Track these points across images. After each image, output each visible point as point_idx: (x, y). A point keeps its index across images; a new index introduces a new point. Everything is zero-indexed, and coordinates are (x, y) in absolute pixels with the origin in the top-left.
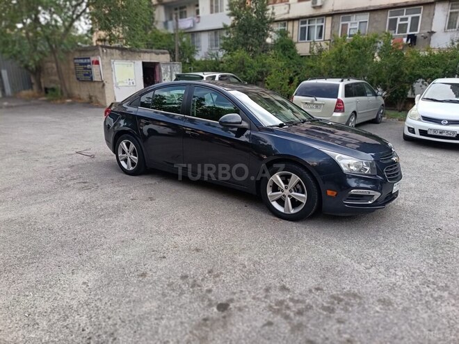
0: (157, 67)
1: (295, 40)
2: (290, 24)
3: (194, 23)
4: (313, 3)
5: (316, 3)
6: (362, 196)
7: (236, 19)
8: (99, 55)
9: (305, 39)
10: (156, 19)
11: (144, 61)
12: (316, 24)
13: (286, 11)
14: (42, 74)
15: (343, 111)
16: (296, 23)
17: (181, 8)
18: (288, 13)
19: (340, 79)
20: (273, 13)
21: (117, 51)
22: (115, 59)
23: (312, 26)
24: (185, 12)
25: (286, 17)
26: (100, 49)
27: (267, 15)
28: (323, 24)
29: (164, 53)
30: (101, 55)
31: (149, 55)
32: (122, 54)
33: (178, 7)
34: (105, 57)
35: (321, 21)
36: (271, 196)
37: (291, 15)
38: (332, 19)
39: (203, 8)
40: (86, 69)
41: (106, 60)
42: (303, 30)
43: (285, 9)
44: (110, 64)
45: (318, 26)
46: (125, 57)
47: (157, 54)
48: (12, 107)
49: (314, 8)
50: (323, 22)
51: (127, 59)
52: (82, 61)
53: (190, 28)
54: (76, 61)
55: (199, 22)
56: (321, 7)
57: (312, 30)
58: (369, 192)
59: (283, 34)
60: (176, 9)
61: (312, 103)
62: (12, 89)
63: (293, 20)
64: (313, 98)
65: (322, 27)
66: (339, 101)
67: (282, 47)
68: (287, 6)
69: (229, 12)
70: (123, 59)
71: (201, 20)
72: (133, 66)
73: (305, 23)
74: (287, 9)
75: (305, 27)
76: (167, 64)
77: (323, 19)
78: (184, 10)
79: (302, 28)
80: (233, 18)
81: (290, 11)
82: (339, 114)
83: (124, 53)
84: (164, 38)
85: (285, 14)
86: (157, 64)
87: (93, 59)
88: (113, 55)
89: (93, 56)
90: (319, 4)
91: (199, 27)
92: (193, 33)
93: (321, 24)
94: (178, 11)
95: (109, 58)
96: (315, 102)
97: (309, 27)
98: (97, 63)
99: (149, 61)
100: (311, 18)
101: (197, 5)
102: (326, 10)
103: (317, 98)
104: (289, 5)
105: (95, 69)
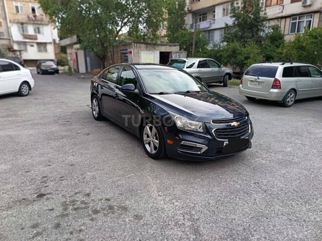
0: (170, 55)
1: (286, 33)
2: (283, 20)
3: (210, 24)
4: (303, 4)
5: (306, 3)
6: (192, 147)
7: (237, 20)
8: (132, 47)
9: (295, 32)
10: (186, 22)
11: (161, 51)
12: (305, 20)
13: (280, 11)
14: (106, 60)
15: (280, 88)
16: (288, 20)
17: (203, 14)
18: (282, 12)
19: (282, 63)
20: (265, 14)
21: (144, 45)
22: (142, 50)
23: (301, 21)
24: (206, 16)
25: (280, 15)
26: (133, 44)
27: (261, 15)
28: (312, 19)
29: (175, 46)
30: (133, 47)
31: (165, 47)
32: (147, 47)
33: (202, 13)
34: (135, 49)
35: (310, 17)
36: (146, 140)
37: (284, 14)
38: (320, 15)
39: (218, 13)
40: (125, 56)
41: (136, 50)
42: (294, 25)
43: (280, 9)
44: (138, 53)
45: (307, 21)
46: (148, 49)
47: (170, 46)
48: (85, 78)
49: (304, 7)
50: (311, 18)
51: (150, 50)
52: (124, 52)
53: (208, 27)
54: (121, 52)
55: (214, 23)
56: (310, 6)
57: (301, 24)
58: (196, 145)
59: (276, 28)
60: (200, 15)
61: (255, 81)
62: (91, 68)
63: (285, 17)
64: (256, 77)
65: (310, 21)
66: (276, 80)
67: (271, 38)
68: (281, 7)
69: (232, 14)
70: (147, 50)
71: (216, 21)
72: (153, 54)
73: (296, 19)
74: (282, 9)
75: (296, 23)
76: (177, 52)
77: (312, 15)
78: (205, 16)
79: (293, 23)
80: (234, 19)
81: (284, 11)
82: (276, 90)
83: (148, 46)
84: (187, 35)
85: (279, 13)
86: (171, 52)
87: (129, 50)
88: (141, 47)
89: (129, 48)
90: (308, 3)
91: (213, 27)
92: (210, 31)
93: (310, 19)
94: (201, 17)
95: (138, 49)
96: (258, 80)
97: (299, 22)
98: (131, 52)
99: (164, 51)
100: (301, 15)
101: (214, 12)
102: (315, 8)
103: (259, 77)
104: (284, 6)
105: (129, 56)
